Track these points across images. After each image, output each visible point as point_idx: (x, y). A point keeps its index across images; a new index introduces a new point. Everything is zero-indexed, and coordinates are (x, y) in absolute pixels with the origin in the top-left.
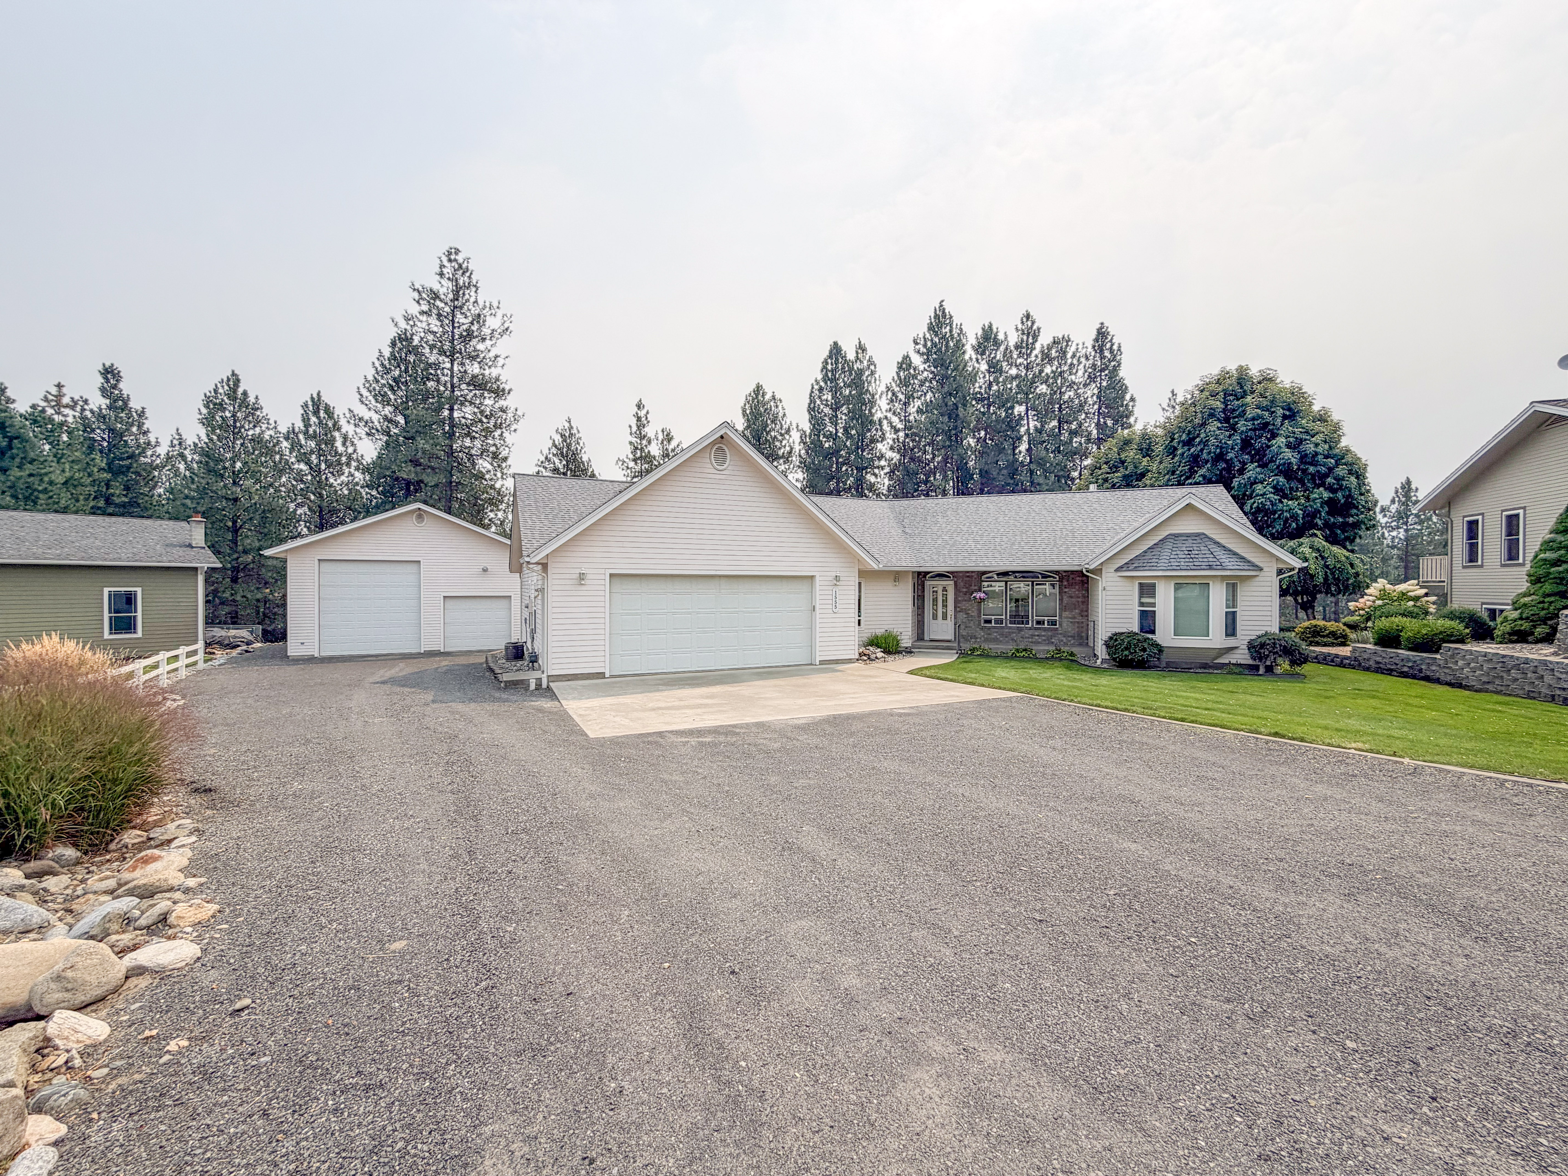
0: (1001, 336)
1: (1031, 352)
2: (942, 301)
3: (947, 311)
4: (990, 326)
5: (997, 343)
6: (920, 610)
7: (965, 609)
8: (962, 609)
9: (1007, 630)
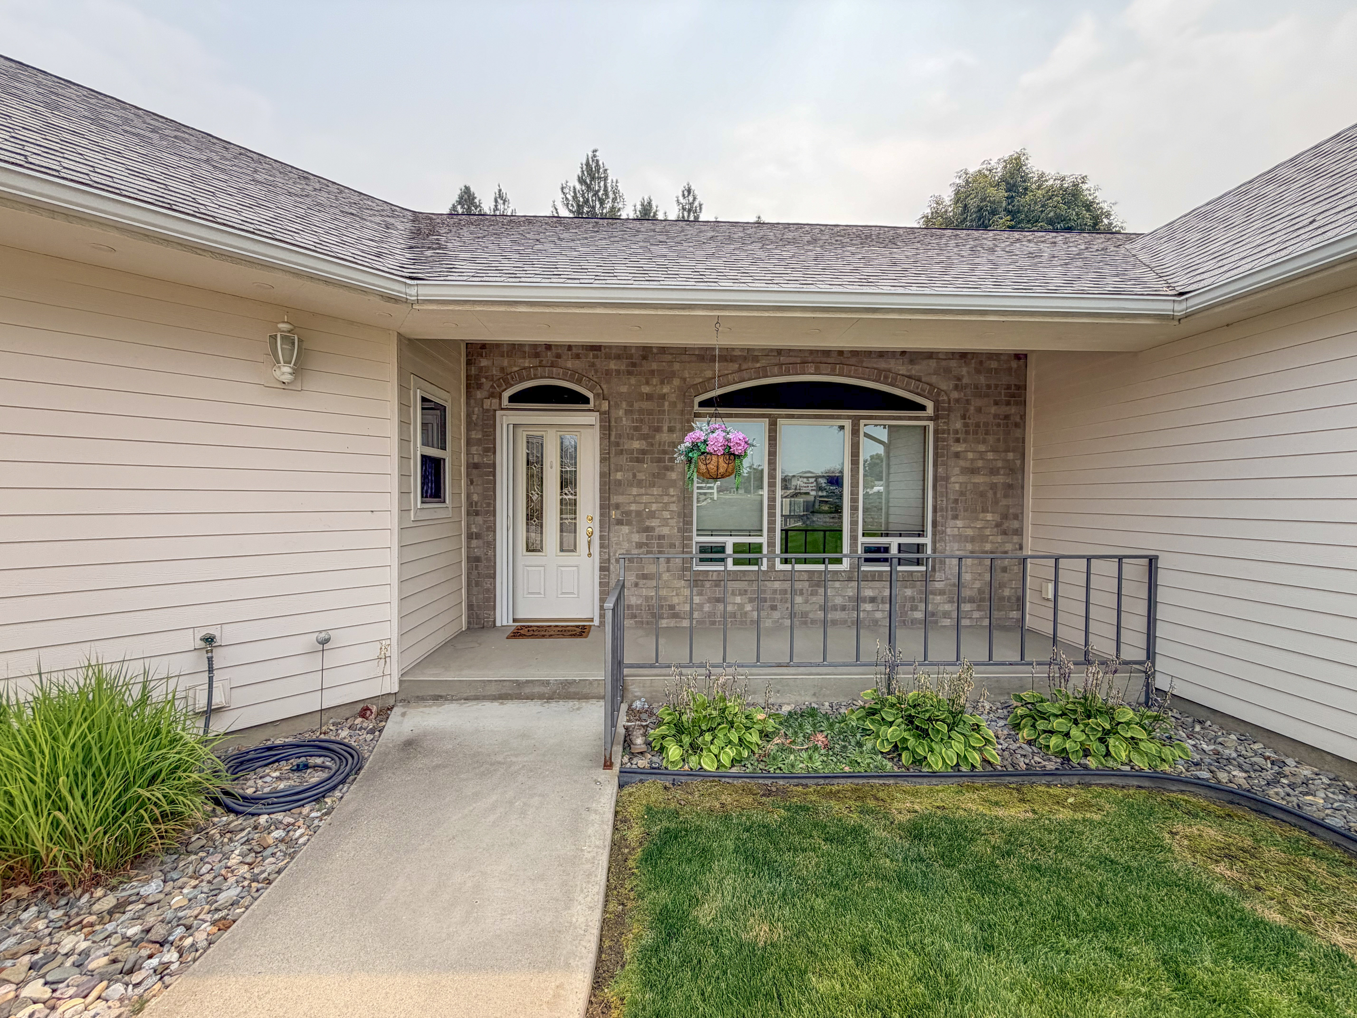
2: (596, 151)
6: (479, 519)
7: (639, 513)
8: (628, 513)
9: (777, 585)
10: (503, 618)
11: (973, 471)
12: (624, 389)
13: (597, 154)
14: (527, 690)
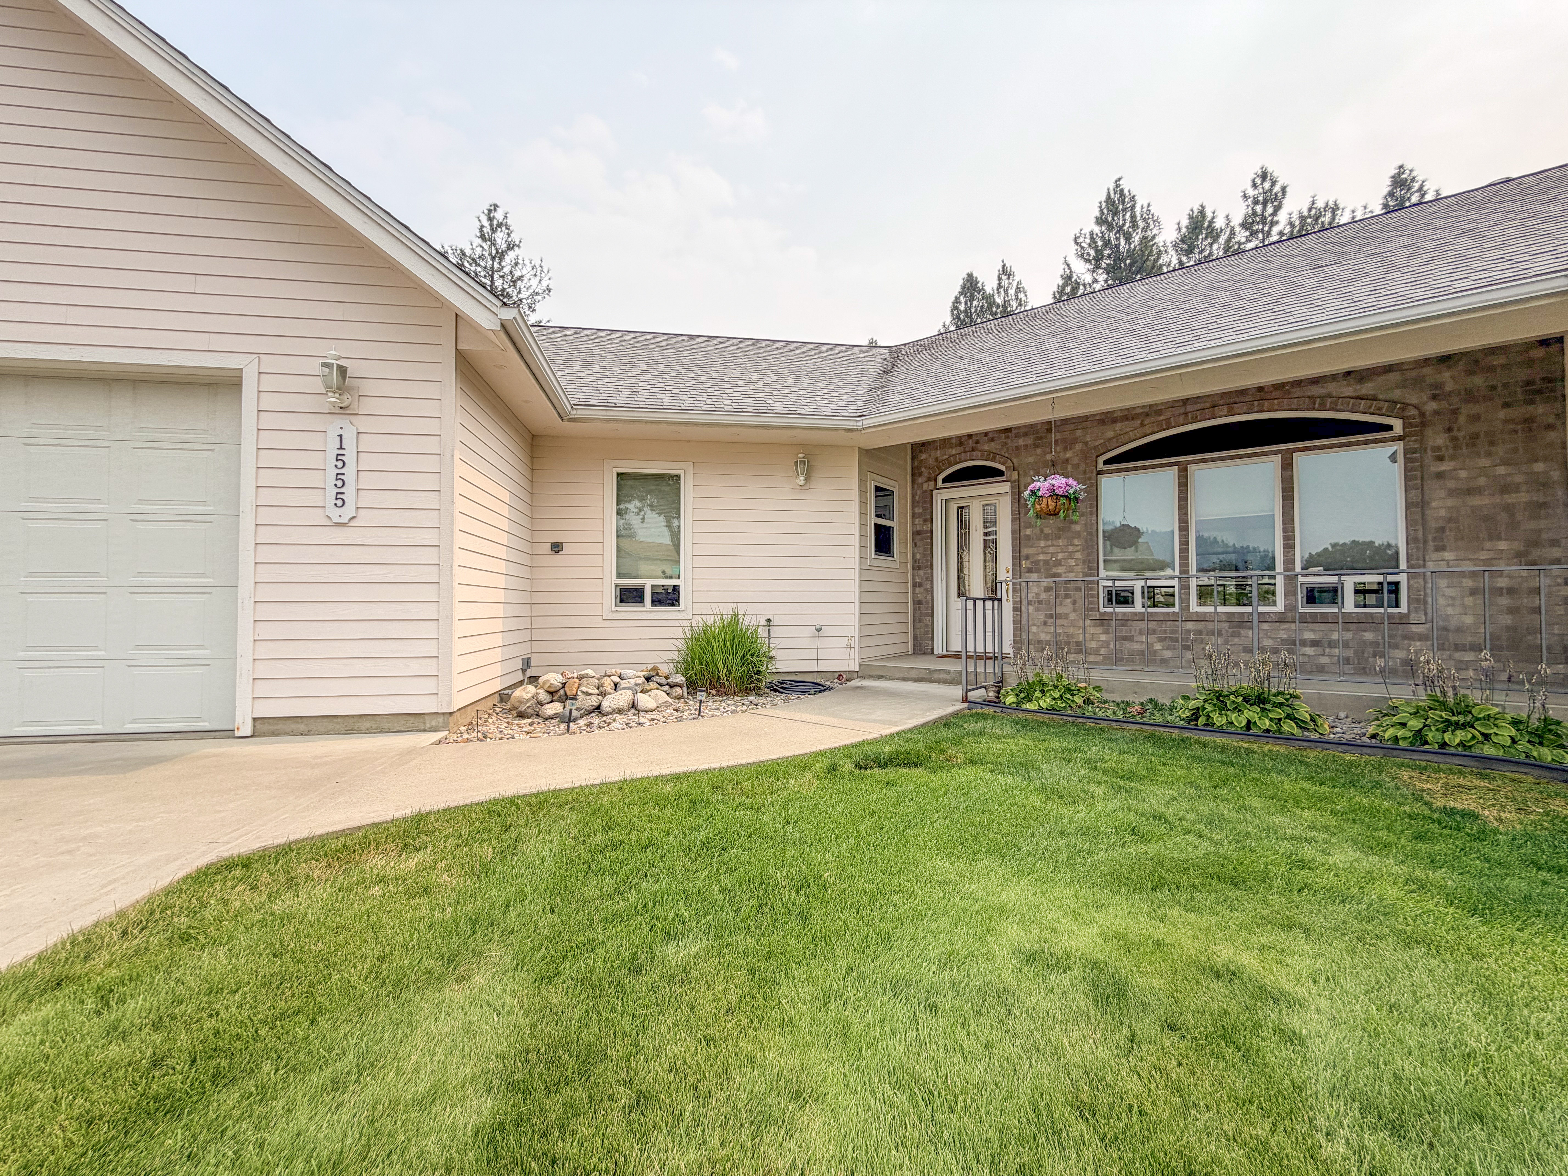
0: (1219, 223)
1: (1270, 228)
2: (1120, 179)
3: (1126, 192)
4: (1202, 212)
5: (1213, 234)
6: (921, 572)
7: (1046, 562)
8: (1037, 562)
9: (1190, 625)
10: (939, 648)
11: (1470, 492)
12: (1031, 459)
13: (1121, 182)
14: (936, 676)
